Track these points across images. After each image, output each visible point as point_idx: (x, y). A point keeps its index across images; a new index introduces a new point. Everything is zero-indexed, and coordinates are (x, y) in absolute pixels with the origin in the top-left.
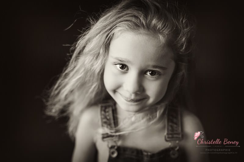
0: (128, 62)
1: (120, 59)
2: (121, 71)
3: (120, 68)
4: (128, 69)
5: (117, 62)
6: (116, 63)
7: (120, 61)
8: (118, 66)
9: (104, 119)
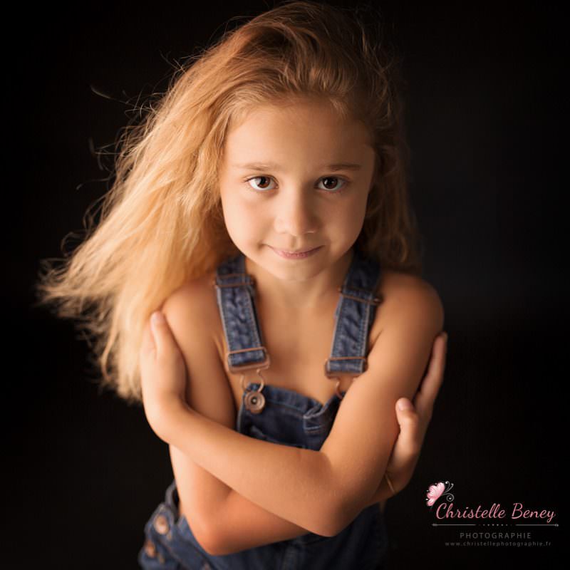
0: (277, 167)
1: (258, 166)
2: (262, 192)
3: (259, 186)
4: (277, 185)
5: (250, 175)
6: (249, 178)
7: (259, 169)
8: (254, 183)
9: (233, 320)
